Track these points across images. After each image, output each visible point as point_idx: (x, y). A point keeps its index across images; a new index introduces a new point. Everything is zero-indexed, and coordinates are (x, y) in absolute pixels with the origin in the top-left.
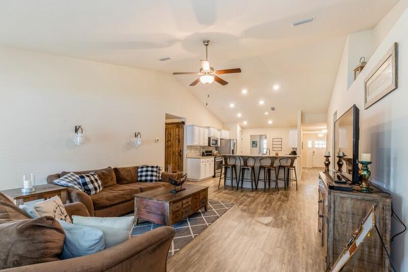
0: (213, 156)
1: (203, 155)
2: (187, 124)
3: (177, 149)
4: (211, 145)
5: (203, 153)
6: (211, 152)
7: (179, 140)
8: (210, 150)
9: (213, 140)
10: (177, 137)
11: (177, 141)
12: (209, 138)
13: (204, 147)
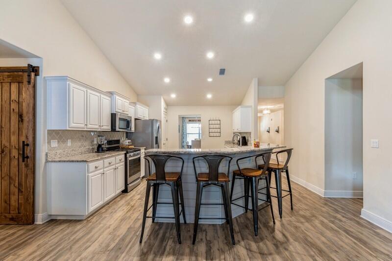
0: (123, 149)
1: (100, 149)
2: (44, 73)
3: (14, 139)
4: (117, 129)
5: (99, 146)
6: (118, 141)
7: (21, 116)
8: (116, 139)
9: (120, 119)
10: (14, 106)
11: (15, 118)
12: (113, 116)
13: (100, 134)
